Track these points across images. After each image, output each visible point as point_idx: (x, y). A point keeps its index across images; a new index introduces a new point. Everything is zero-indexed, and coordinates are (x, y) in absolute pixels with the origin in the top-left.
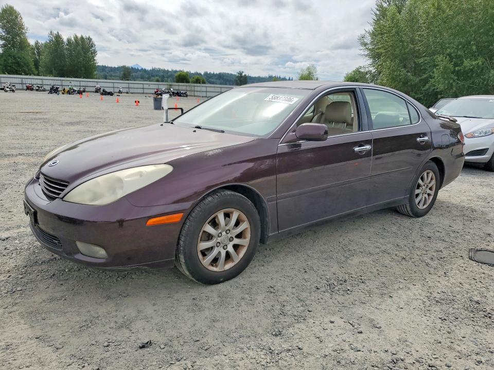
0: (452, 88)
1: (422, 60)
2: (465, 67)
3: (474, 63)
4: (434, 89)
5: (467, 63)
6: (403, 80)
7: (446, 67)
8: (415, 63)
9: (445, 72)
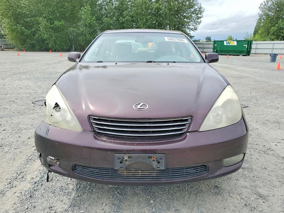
0: (52, 37)
1: (29, 19)
2: (56, 25)
3: (60, 23)
4: (41, 38)
5: (56, 23)
6: (20, 31)
7: (46, 24)
8: (24, 21)
9: (46, 27)
